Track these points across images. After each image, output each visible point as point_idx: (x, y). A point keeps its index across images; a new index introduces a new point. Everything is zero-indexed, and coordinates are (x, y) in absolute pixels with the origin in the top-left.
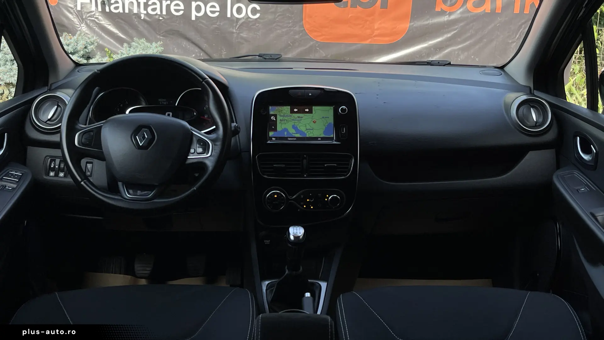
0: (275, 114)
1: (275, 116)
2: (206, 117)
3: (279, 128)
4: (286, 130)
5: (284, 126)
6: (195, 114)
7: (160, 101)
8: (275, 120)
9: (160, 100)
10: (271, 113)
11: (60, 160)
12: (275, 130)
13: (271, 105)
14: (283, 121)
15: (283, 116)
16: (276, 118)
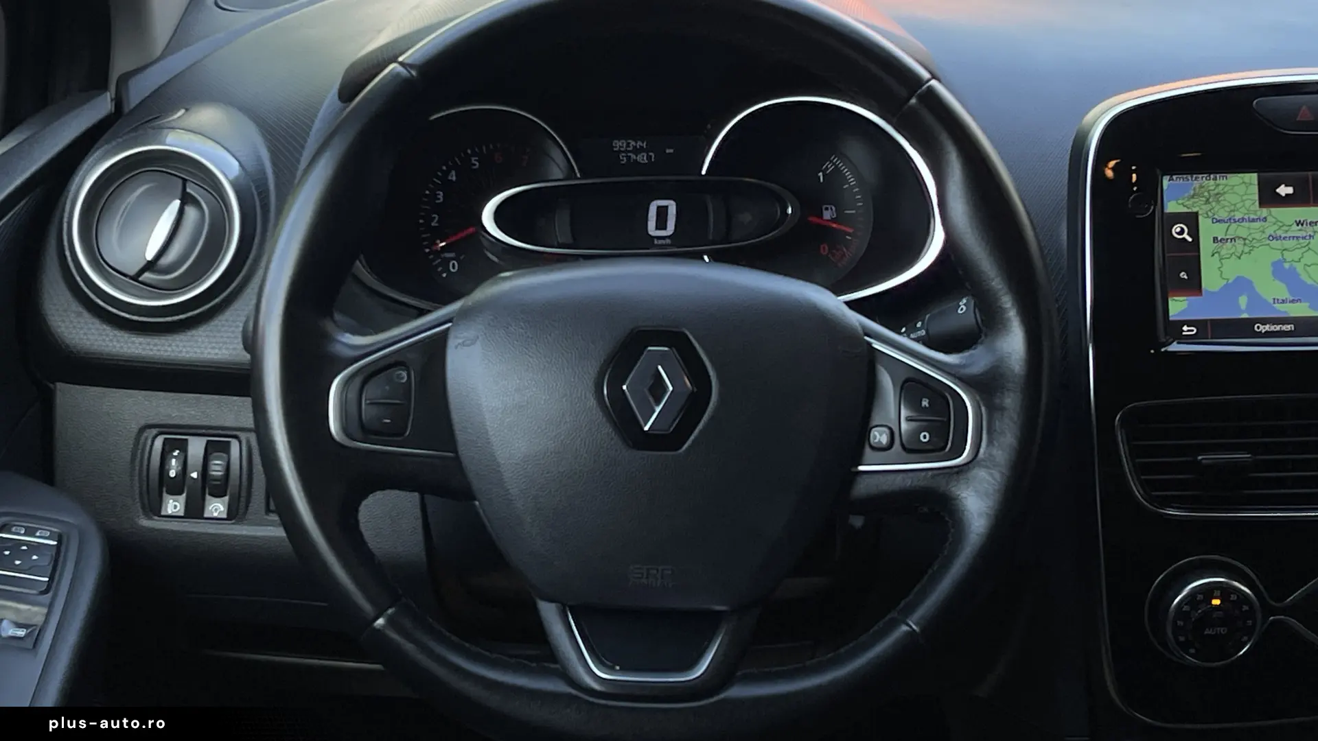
0: (1186, 210)
1: (1191, 220)
2: (827, 215)
3: (1211, 278)
4: (1242, 285)
5: (1233, 269)
6: (790, 211)
7: (620, 151)
8: (1190, 239)
9: (618, 144)
10: (1172, 207)
11: (208, 441)
12: (1194, 286)
13: (1171, 172)
14: (1229, 244)
15: (1231, 220)
16: (1194, 232)
